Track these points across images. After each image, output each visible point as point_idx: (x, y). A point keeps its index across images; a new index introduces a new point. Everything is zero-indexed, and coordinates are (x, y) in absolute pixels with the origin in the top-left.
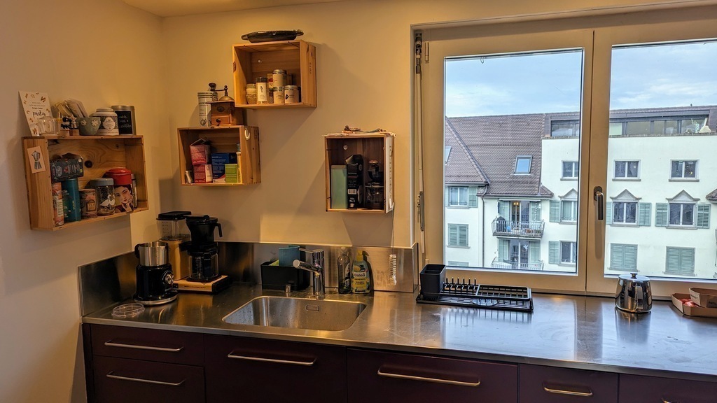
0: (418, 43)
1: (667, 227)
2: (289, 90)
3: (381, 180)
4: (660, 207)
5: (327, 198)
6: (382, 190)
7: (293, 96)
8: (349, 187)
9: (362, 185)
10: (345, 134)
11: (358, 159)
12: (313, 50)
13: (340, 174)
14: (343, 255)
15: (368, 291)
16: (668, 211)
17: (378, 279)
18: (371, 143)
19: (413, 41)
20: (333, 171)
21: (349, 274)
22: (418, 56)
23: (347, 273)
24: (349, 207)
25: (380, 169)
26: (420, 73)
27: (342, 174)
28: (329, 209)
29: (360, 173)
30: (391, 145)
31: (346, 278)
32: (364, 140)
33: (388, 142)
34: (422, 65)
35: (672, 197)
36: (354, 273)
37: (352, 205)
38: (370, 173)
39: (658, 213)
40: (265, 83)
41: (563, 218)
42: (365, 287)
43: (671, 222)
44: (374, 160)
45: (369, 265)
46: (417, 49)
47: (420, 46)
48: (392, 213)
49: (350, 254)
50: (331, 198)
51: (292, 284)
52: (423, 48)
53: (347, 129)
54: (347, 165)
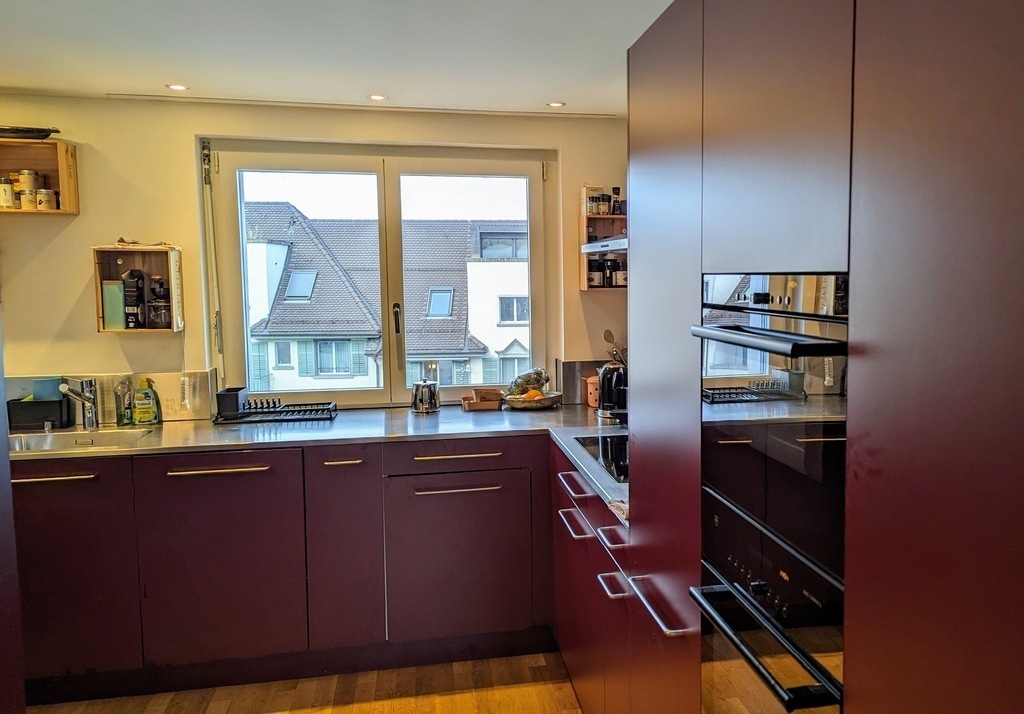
0: (206, 152)
2: (43, 194)
3: (167, 296)
5: (98, 318)
6: (169, 308)
7: (49, 202)
8: (126, 305)
9: (144, 303)
10: (120, 247)
11: (136, 275)
12: (73, 151)
13: (115, 291)
14: (122, 383)
15: (155, 421)
17: (167, 408)
18: (153, 257)
19: (199, 149)
20: (105, 287)
21: (130, 404)
22: (207, 167)
23: (127, 402)
24: (127, 327)
25: (165, 285)
26: (210, 183)
27: (118, 290)
28: (101, 330)
29: (140, 290)
30: (177, 259)
31: (127, 408)
32: (144, 254)
33: (173, 258)
34: (211, 175)
36: (136, 402)
37: (131, 325)
38: (153, 290)
40: (9, 185)
42: (151, 417)
44: (157, 275)
45: (155, 393)
46: (206, 158)
47: (208, 156)
48: (181, 333)
49: (130, 383)
50: (103, 317)
51: (53, 421)
52: (212, 158)
53: (122, 241)
54: (124, 281)
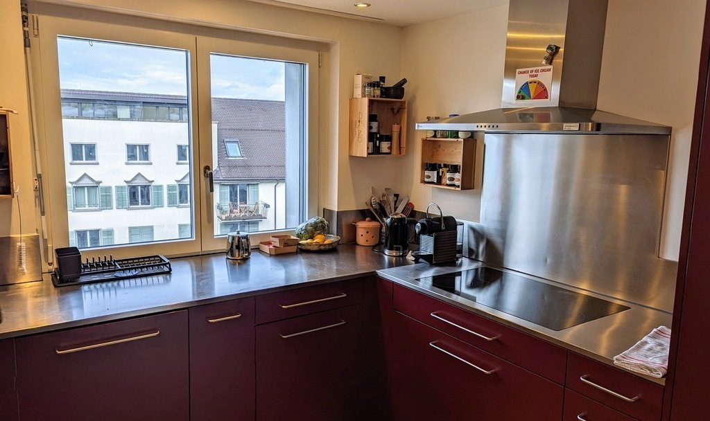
0: (25, 14)
1: (178, 207)
4: (170, 188)
16: (177, 192)
22: (26, 29)
26: (30, 47)
34: (30, 39)
35: (180, 179)
39: (169, 194)
41: (76, 205)
43: (181, 202)
46: (25, 20)
47: (27, 18)
52: (30, 21)
